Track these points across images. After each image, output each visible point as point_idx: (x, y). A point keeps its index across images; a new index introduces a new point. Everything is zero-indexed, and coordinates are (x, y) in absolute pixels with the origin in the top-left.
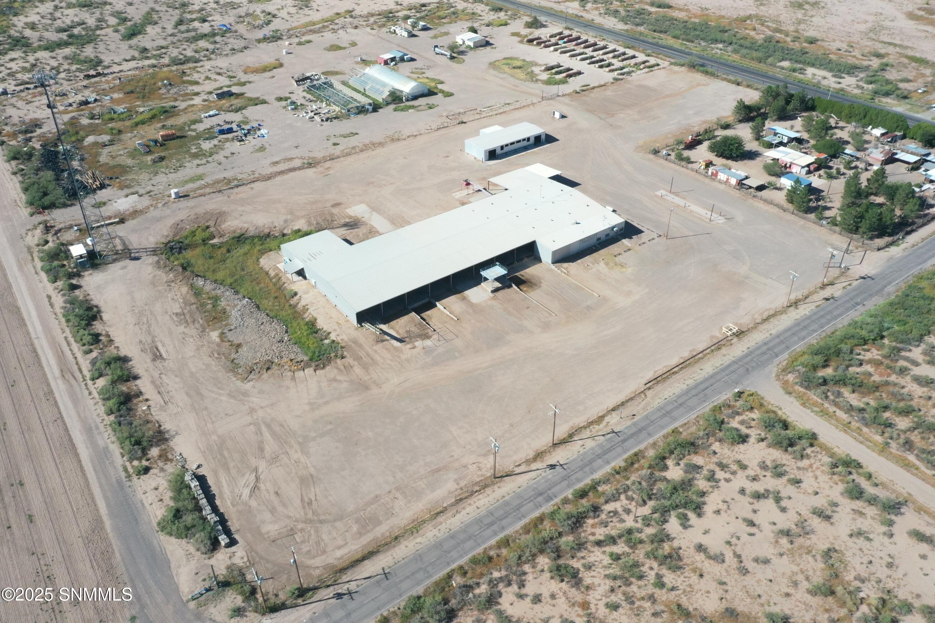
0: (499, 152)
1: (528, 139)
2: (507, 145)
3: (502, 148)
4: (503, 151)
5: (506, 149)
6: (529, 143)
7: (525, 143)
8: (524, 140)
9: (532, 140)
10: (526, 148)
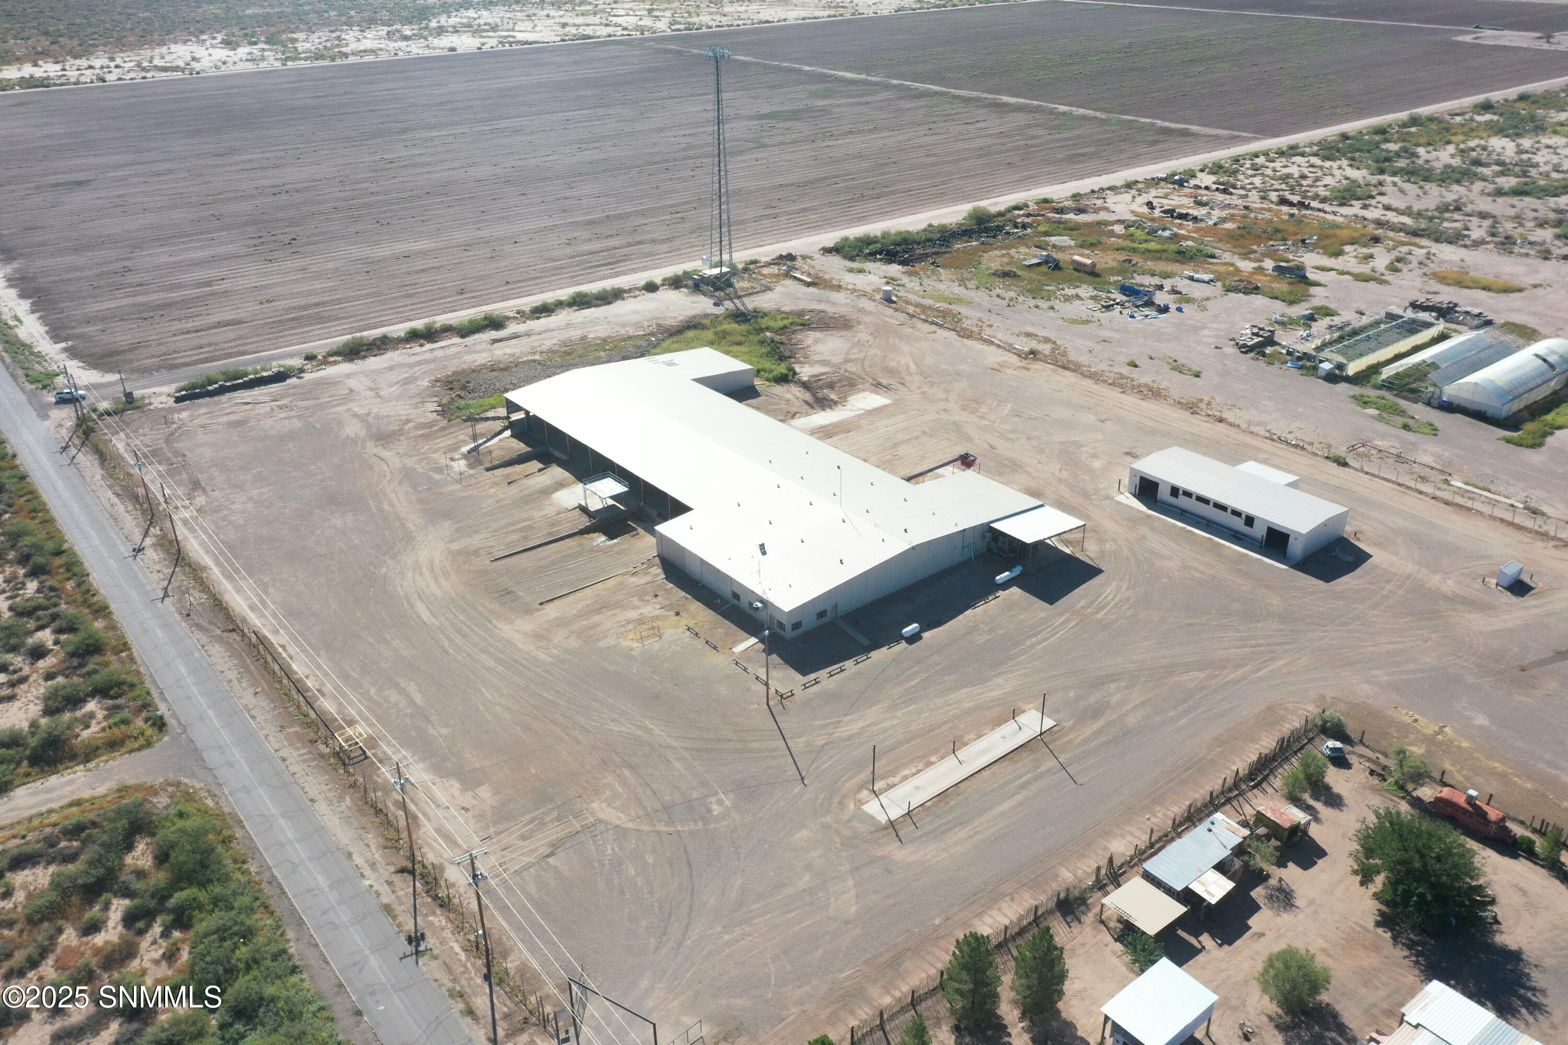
0: (1164, 494)
1: (1250, 521)
2: (1188, 494)
3: (1175, 491)
4: (1172, 500)
5: (1182, 501)
6: (1247, 530)
7: (1238, 524)
8: (1236, 513)
9: (1259, 531)
10: (1236, 537)
